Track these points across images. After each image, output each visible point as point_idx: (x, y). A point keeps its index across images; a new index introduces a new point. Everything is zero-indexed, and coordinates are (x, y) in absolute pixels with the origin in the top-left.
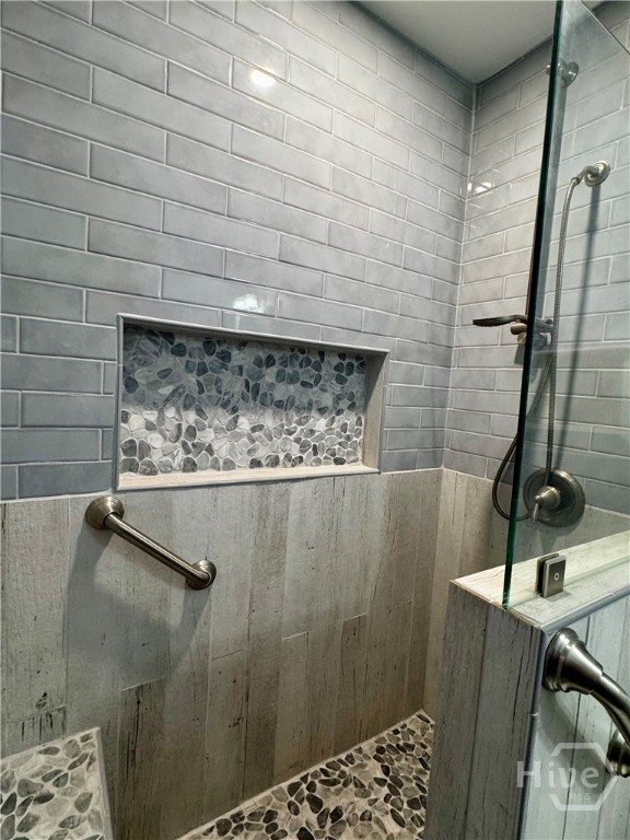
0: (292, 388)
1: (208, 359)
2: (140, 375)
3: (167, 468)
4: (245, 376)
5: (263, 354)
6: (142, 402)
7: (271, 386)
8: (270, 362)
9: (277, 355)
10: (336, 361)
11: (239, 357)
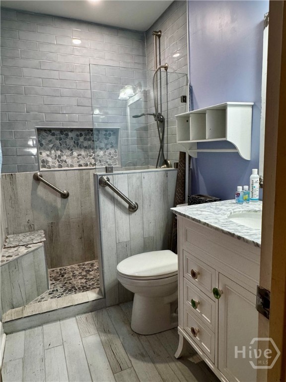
0: (89, 142)
1: (62, 136)
2: (43, 142)
3: (54, 167)
4: (74, 140)
5: (78, 133)
6: (45, 149)
7: (82, 142)
8: (81, 135)
9: (83, 133)
10: (104, 133)
11: (71, 135)
